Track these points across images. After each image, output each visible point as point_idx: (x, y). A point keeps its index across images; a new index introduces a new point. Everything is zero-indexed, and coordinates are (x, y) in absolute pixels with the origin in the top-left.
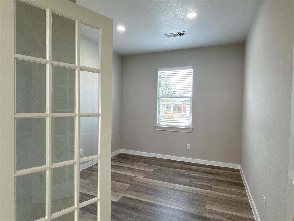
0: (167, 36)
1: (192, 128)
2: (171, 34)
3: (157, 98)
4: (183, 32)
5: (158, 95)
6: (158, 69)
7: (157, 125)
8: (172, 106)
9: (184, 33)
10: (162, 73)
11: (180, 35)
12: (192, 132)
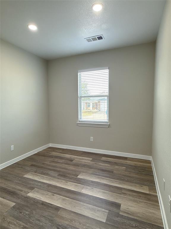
0: (87, 40)
1: (108, 124)
2: (91, 38)
3: (78, 97)
4: (100, 36)
5: (79, 94)
6: (78, 71)
7: (79, 121)
8: (91, 104)
9: (102, 36)
10: (82, 74)
11: (99, 39)
12: (109, 127)
